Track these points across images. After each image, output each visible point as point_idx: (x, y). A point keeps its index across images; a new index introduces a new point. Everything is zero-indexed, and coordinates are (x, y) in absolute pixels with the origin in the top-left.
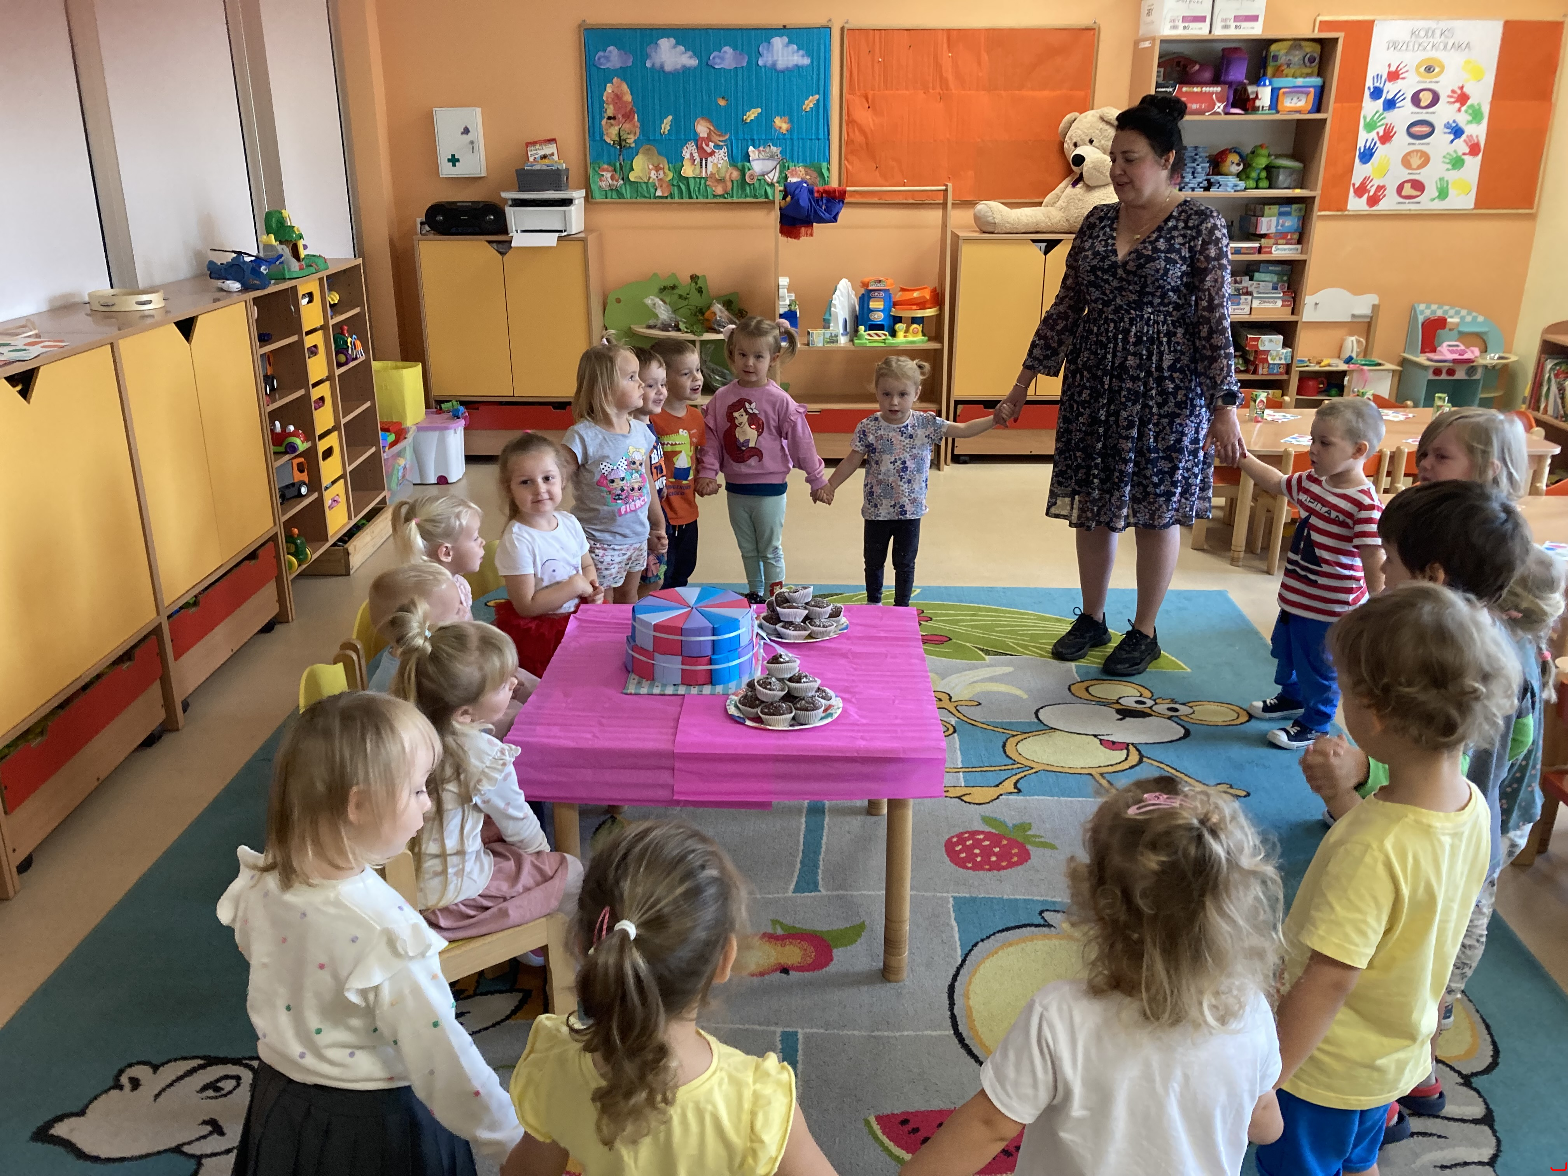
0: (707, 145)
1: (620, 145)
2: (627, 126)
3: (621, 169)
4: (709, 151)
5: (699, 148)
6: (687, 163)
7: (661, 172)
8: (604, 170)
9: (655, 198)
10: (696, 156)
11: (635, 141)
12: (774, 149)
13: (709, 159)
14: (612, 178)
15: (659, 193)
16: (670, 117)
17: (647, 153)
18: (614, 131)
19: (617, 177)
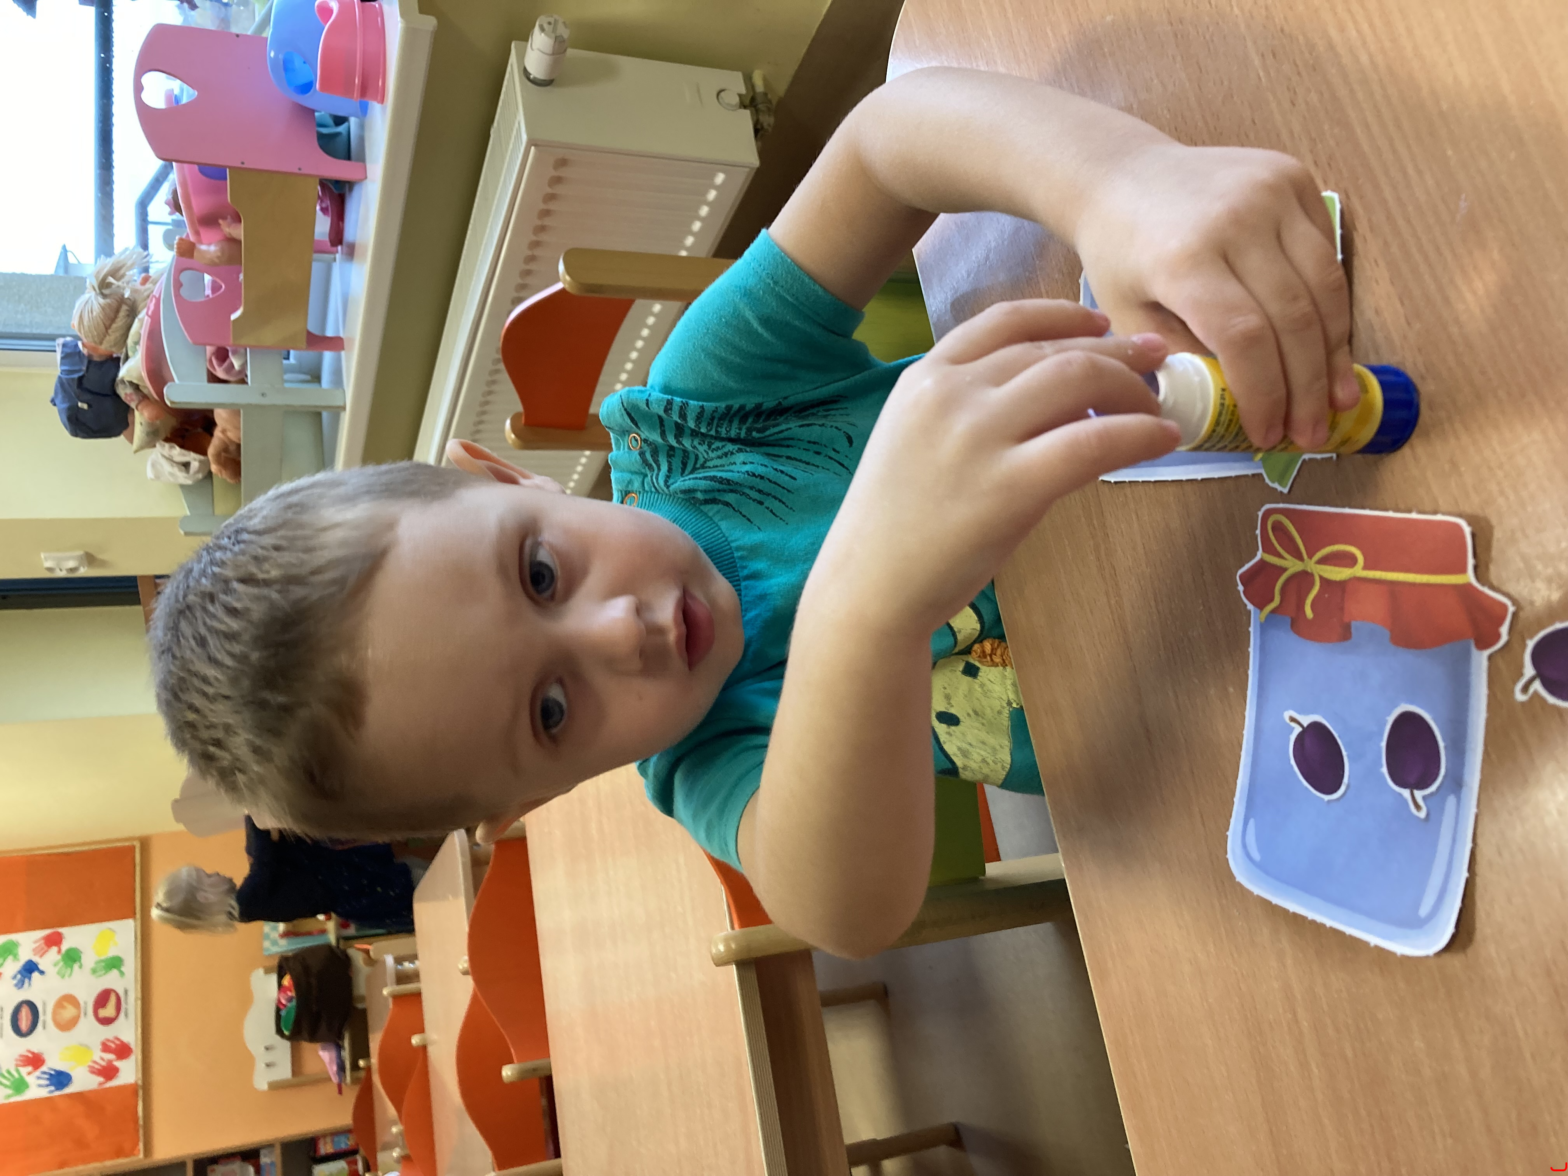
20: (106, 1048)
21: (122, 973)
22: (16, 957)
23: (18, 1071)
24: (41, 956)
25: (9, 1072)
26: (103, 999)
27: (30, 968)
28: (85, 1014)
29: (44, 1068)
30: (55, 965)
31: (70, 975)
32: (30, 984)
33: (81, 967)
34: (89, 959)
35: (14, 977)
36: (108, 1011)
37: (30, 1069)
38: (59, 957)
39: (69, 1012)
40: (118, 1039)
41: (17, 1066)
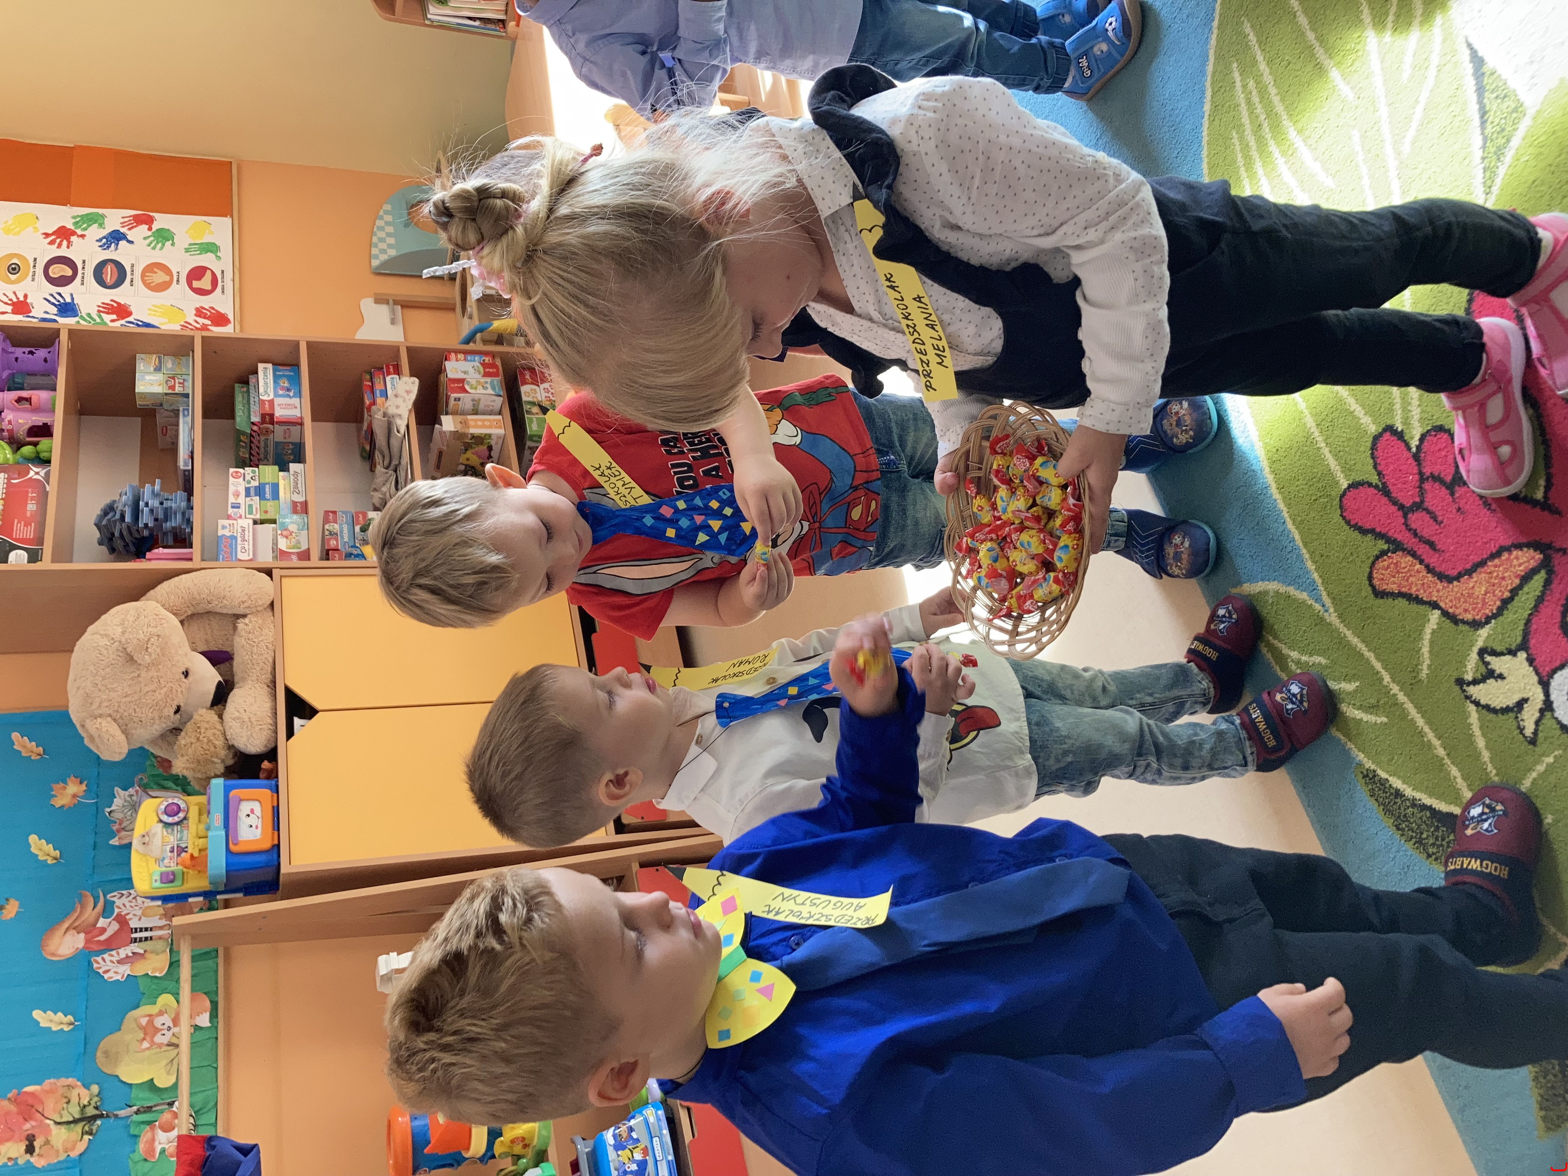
0: (103, 930)
1: (94, 1118)
2: (50, 1107)
3: (149, 1109)
4: (115, 926)
5: (110, 945)
6: (140, 969)
7: (158, 1022)
8: (151, 1150)
9: (214, 1027)
10: (124, 952)
11: (87, 1086)
12: (118, 802)
13: (133, 924)
14: (168, 1128)
15: (204, 1020)
16: (37, 1014)
17: (113, 1057)
18: (60, 1136)
19: (167, 1116)
20: (199, 312)
21: (219, 258)
22: (101, 225)
23: (100, 317)
24: (130, 229)
25: (89, 315)
26: (197, 273)
27: (116, 237)
28: (178, 281)
29: (130, 319)
30: (145, 238)
31: (161, 249)
32: (116, 249)
33: (173, 244)
34: (183, 239)
35: (100, 240)
36: (205, 283)
37: (114, 317)
38: (150, 233)
39: (160, 277)
40: (213, 308)
41: (99, 311)
